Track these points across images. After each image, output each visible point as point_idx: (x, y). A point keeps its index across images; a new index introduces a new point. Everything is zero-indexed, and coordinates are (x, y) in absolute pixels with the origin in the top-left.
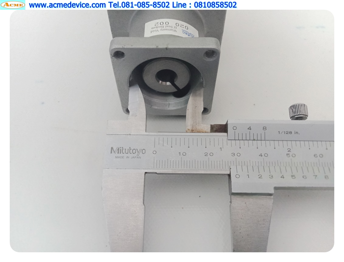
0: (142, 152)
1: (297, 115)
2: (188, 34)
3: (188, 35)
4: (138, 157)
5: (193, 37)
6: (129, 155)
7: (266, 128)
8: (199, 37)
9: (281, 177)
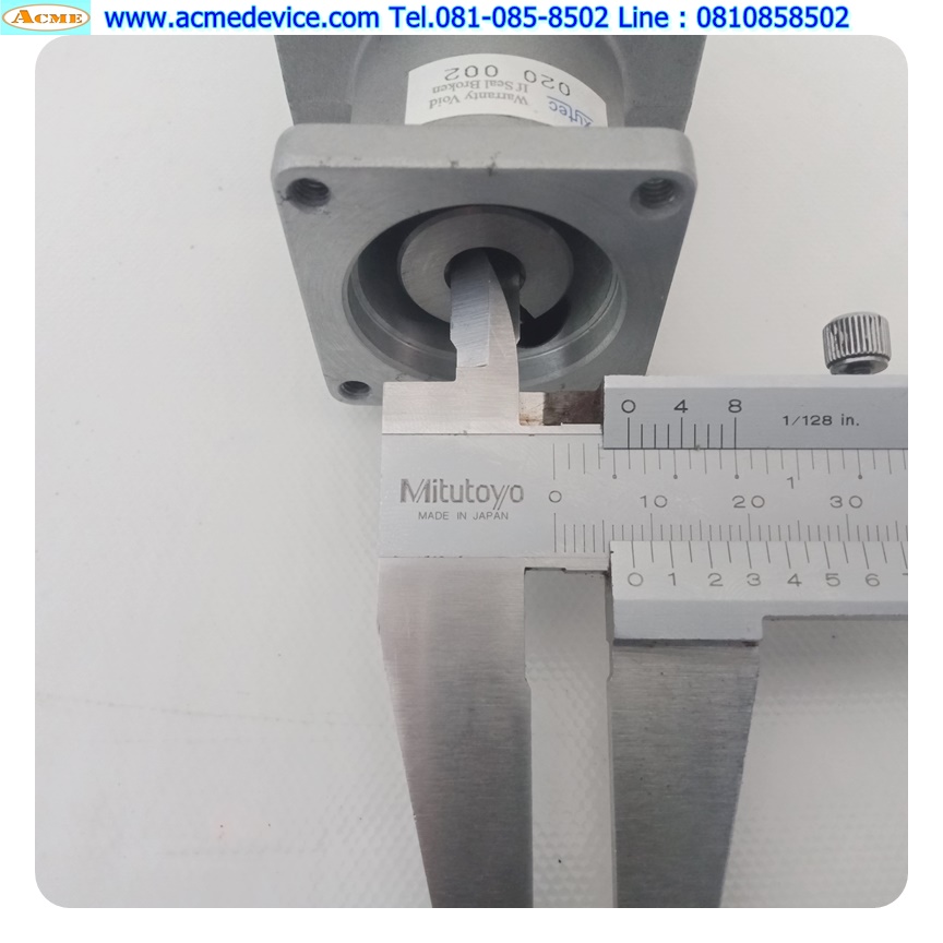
0: (512, 497)
1: (854, 356)
2: (569, 114)
3: (571, 117)
4: (497, 516)
5: (588, 124)
6: (465, 507)
7: (738, 406)
8: (609, 125)
9: (789, 582)
